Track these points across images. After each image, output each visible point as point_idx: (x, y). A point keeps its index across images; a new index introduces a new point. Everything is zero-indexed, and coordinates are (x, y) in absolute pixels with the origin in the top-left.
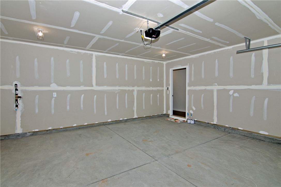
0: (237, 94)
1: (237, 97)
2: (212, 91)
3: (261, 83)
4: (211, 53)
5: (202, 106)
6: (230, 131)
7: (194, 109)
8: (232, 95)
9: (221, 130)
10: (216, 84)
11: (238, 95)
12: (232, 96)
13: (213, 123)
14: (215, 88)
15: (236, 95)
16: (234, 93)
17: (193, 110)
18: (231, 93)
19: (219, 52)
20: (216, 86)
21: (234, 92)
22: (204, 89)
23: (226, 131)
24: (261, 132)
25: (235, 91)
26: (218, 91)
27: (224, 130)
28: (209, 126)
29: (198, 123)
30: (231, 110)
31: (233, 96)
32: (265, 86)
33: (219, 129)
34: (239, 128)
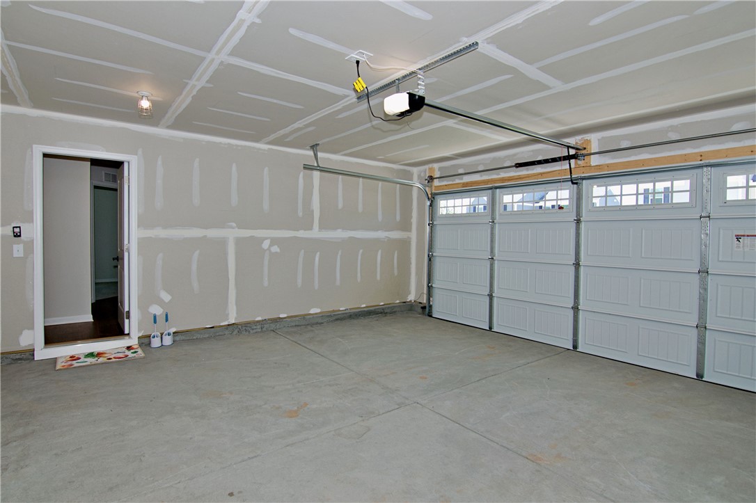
0: (276, 247)
1: (276, 252)
2: (223, 242)
3: (310, 228)
4: (220, 143)
5: (195, 285)
6: (273, 326)
7: (166, 297)
8: (268, 249)
9: (255, 331)
10: (234, 224)
11: (278, 250)
12: (268, 252)
13: (226, 323)
14: (232, 234)
15: (275, 249)
16: (271, 246)
17: (160, 302)
18: (266, 244)
19: (240, 148)
20: (233, 228)
21: (271, 242)
22: (201, 235)
23: (264, 329)
24: (313, 311)
25: (274, 241)
26: (239, 241)
27: (260, 330)
28: (218, 334)
29: (183, 338)
30: (266, 283)
31: (270, 251)
32: (316, 233)
33: (249, 332)
34: (282, 316)
